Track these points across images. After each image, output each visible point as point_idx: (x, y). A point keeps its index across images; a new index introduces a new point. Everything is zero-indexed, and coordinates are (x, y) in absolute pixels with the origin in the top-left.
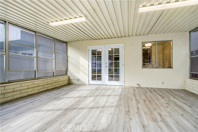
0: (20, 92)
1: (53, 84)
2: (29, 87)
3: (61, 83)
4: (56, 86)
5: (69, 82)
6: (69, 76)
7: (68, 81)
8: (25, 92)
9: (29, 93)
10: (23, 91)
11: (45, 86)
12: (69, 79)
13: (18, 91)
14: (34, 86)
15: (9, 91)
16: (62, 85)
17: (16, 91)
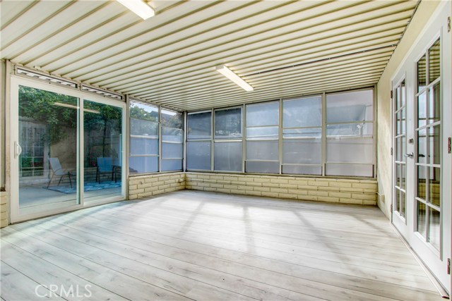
0: (252, 187)
1: (311, 192)
7: (371, 197)
8: (257, 191)
9: (264, 194)
11: (291, 191)
15: (241, 183)
16: (342, 201)
17: (248, 185)
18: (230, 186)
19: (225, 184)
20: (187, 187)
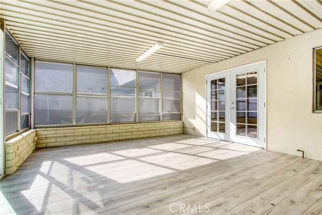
0: (118, 134)
1: (157, 131)
2: (128, 130)
3: (170, 130)
4: (162, 134)
5: (183, 131)
6: (183, 122)
7: (182, 129)
8: (123, 136)
9: (128, 137)
10: (121, 134)
11: (146, 132)
12: (184, 127)
13: (117, 133)
14: (133, 130)
15: (108, 132)
16: (171, 133)
17: (115, 133)
18: (98, 136)
19: (93, 135)
20: (39, 146)
